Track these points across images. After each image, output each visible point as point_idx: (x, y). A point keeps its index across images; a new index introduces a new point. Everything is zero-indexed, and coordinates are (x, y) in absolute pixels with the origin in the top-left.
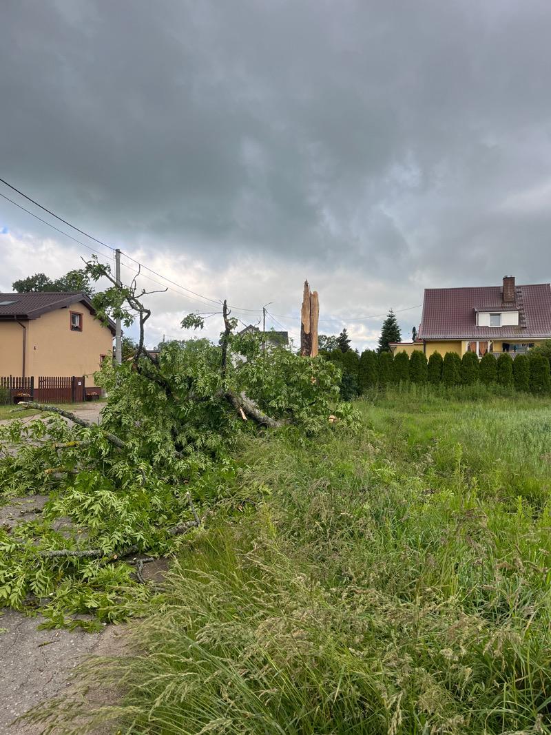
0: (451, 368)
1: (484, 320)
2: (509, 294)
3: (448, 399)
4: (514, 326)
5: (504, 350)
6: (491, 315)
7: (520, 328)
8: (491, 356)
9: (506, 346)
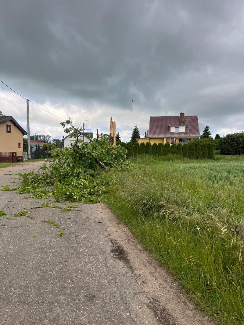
0: (160, 149)
1: (173, 130)
2: (182, 119)
3: (159, 160)
4: (184, 132)
5: (180, 142)
6: (175, 128)
7: (186, 133)
8: (175, 144)
9: (181, 140)
